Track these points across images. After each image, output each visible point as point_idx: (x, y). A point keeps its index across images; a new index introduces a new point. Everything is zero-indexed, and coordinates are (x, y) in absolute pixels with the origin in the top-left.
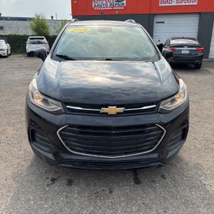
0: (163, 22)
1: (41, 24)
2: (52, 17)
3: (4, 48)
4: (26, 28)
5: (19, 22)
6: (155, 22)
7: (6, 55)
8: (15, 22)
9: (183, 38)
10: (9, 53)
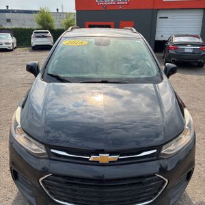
0: (167, 18)
1: (46, 18)
2: (57, 10)
3: (10, 42)
4: (32, 20)
5: (26, 15)
6: (158, 17)
7: (12, 48)
8: (22, 14)
9: (187, 35)
10: (15, 46)
